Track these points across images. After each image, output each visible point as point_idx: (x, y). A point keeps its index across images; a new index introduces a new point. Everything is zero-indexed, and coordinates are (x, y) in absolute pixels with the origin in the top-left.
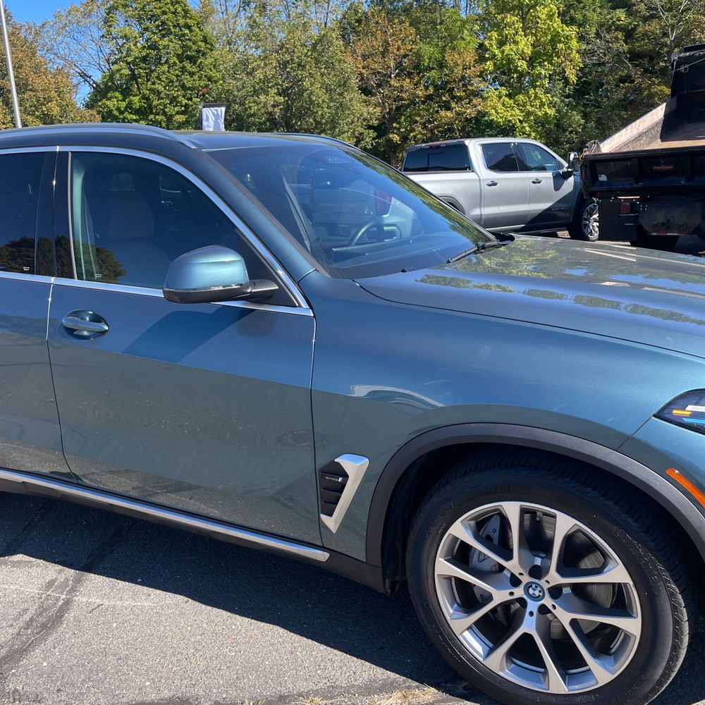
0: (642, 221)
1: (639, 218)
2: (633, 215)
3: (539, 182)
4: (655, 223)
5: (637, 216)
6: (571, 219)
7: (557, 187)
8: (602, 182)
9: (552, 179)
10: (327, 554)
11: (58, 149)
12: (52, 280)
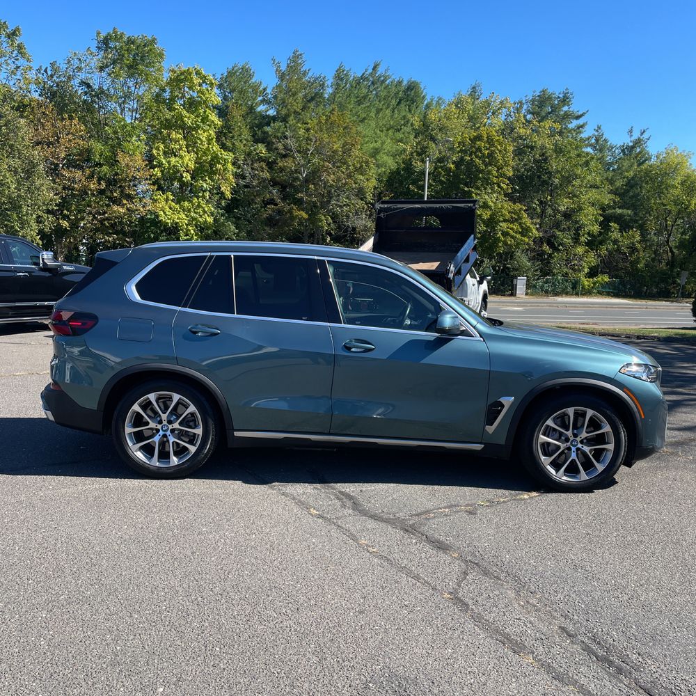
10: (483, 446)
11: (316, 258)
12: (328, 324)
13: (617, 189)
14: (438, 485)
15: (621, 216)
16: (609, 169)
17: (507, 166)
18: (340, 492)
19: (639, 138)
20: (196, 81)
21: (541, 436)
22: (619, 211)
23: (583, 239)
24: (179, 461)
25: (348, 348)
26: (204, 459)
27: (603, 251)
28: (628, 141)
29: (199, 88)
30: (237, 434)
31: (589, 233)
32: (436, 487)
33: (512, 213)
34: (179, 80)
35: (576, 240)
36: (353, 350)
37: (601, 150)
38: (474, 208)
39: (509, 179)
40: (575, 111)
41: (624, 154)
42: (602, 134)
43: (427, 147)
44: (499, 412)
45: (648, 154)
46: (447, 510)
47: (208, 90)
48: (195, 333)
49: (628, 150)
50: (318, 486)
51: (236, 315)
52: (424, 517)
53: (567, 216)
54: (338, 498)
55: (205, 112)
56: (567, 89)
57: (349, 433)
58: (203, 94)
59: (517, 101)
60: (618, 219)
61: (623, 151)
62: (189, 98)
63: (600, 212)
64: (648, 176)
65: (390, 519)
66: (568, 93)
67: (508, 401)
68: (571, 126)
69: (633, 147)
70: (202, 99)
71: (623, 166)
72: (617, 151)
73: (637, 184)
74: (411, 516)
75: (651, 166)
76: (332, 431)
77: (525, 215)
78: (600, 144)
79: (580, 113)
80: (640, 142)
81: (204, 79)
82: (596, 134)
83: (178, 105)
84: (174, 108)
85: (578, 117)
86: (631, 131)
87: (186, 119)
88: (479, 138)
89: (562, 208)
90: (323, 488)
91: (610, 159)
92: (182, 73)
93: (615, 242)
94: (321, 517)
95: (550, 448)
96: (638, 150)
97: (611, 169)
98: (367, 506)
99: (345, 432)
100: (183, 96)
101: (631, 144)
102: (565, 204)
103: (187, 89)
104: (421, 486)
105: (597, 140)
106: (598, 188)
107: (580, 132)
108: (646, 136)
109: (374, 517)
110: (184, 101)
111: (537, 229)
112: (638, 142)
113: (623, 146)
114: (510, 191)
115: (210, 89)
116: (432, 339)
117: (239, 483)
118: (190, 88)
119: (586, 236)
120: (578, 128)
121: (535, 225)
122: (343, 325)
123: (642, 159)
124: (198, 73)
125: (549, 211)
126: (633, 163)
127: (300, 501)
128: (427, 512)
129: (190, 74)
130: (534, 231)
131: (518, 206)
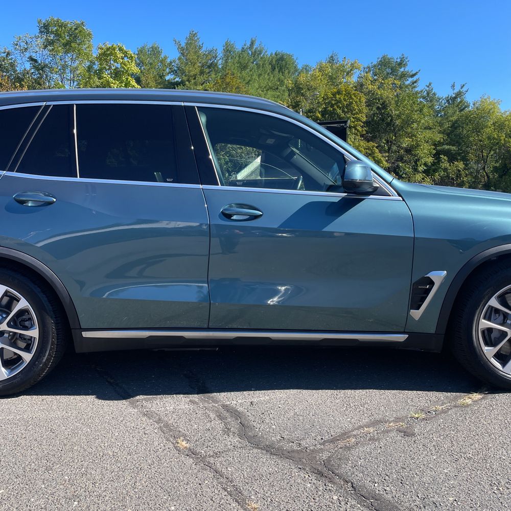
10: (407, 336)
11: (183, 104)
12: (201, 186)
13: (445, 130)
14: (351, 389)
15: (449, 150)
16: (437, 115)
17: (361, 113)
18: (224, 406)
19: (460, 91)
20: (120, 55)
21: (483, 320)
22: (447, 147)
23: (421, 168)
24: (10, 373)
25: (227, 216)
26: (43, 369)
27: (437, 177)
28: (452, 94)
29: (121, 61)
30: (86, 334)
31: (425, 165)
32: (349, 392)
33: (367, 149)
34: (106, 55)
35: (416, 170)
36: (234, 217)
37: (431, 101)
38: (345, 127)
39: (363, 122)
40: (410, 71)
41: (449, 103)
42: (432, 89)
43: (299, 101)
44: (427, 292)
45: (467, 103)
46: (371, 430)
47: (128, 62)
48: (22, 202)
49: (452, 100)
50: (195, 397)
51: (78, 179)
52: (341, 444)
53: (408, 151)
54: (220, 417)
55: (127, 79)
56: (403, 55)
57: (235, 326)
58: (125, 65)
59: (366, 66)
60: (447, 153)
61: (448, 101)
62: (115, 69)
63: (433, 147)
64: (468, 119)
65: (293, 451)
66: (404, 58)
67: (438, 276)
68: (407, 83)
69: (455, 98)
70: (124, 68)
71: (448, 113)
72: (443, 102)
73: (459, 126)
74: (323, 444)
75: (469, 112)
76: (211, 325)
77: (377, 151)
78: (430, 97)
79: (414, 72)
80: (460, 94)
81: (126, 54)
82: (428, 89)
83: (106, 75)
84: (103, 77)
85: (413, 76)
86: (453, 86)
87: (112, 85)
88: (339, 92)
89: (404, 145)
90: (202, 400)
91: (438, 108)
92: (108, 49)
93: (445, 170)
94: (192, 453)
95: (493, 336)
96: (459, 100)
97: (439, 115)
98: (259, 428)
99: (230, 326)
100: (110, 67)
101: (454, 96)
102: (406, 142)
103: (112, 62)
104: (329, 392)
105: (428, 94)
106: (430, 129)
107: (415, 87)
108: (464, 89)
109: (271, 450)
110: (111, 72)
111: (386, 161)
112: (459, 94)
113: (448, 97)
114: (364, 133)
115: (130, 61)
116: (336, 200)
117: (91, 398)
118: (115, 61)
119: (422, 166)
120: (413, 84)
121: (385, 157)
122: (220, 187)
123: (462, 107)
124: (121, 49)
125: (394, 148)
126: (456, 111)
127: (167, 425)
128: (345, 435)
129: (114, 49)
130: (384, 162)
131: (371, 144)
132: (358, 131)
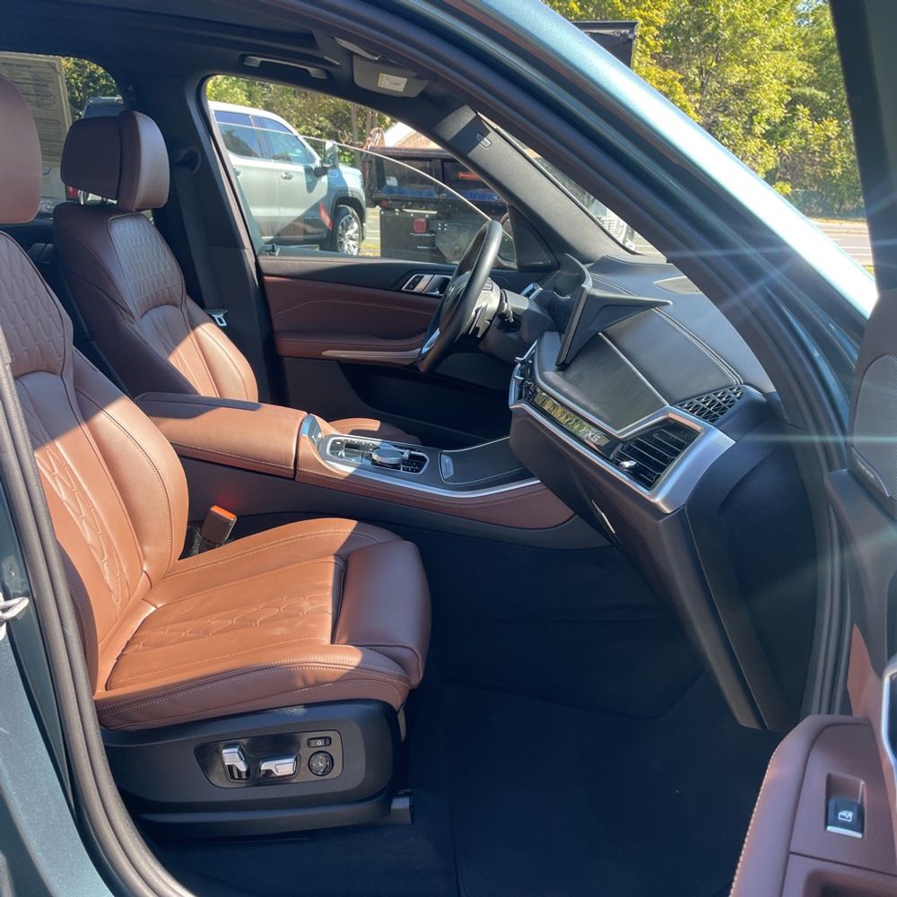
0: (439, 244)
1: (436, 240)
2: (428, 235)
3: (290, 178)
4: (457, 248)
5: (434, 238)
6: (325, 236)
7: (310, 187)
8: (391, 189)
9: (304, 175)
13: (811, 55)
15: (813, 97)
16: (801, 23)
22: (809, 91)
23: (758, 129)
27: (787, 147)
31: (768, 121)
33: (661, 83)
35: (749, 132)
38: (630, 36)
39: (658, 28)
53: (739, 92)
60: (809, 102)
63: (787, 88)
77: (680, 88)
89: (733, 81)
91: (804, 9)
93: (804, 134)
97: (804, 24)
102: (736, 74)
106: (786, 50)
111: (696, 110)
114: (660, 50)
119: (763, 124)
121: (694, 103)
125: (713, 85)
131: (670, 74)
132: (648, 45)
